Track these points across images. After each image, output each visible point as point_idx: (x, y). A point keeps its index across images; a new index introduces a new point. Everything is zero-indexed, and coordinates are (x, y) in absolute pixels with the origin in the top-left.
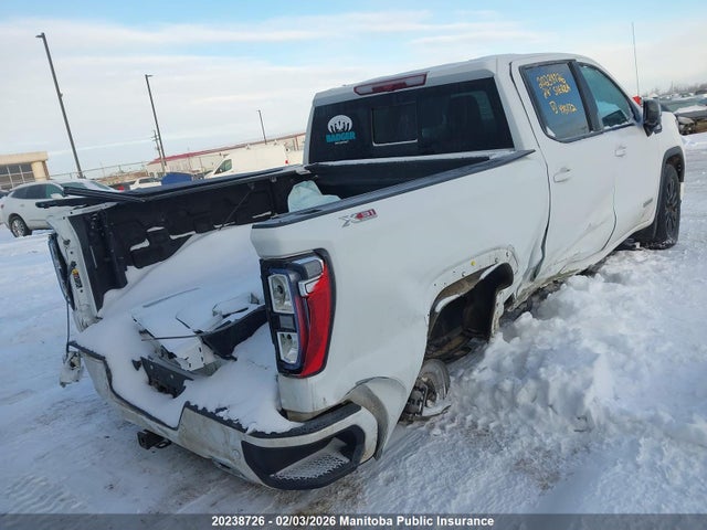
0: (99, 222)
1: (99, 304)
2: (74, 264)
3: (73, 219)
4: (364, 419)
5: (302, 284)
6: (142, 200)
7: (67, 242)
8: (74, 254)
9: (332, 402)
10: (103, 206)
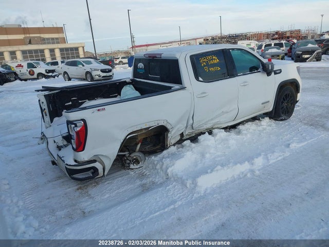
0: (53, 97)
1: (52, 122)
2: (45, 109)
3: (45, 96)
4: (97, 165)
5: (75, 128)
6: (69, 90)
7: (43, 103)
8: (45, 106)
9: (86, 159)
10: (56, 92)
